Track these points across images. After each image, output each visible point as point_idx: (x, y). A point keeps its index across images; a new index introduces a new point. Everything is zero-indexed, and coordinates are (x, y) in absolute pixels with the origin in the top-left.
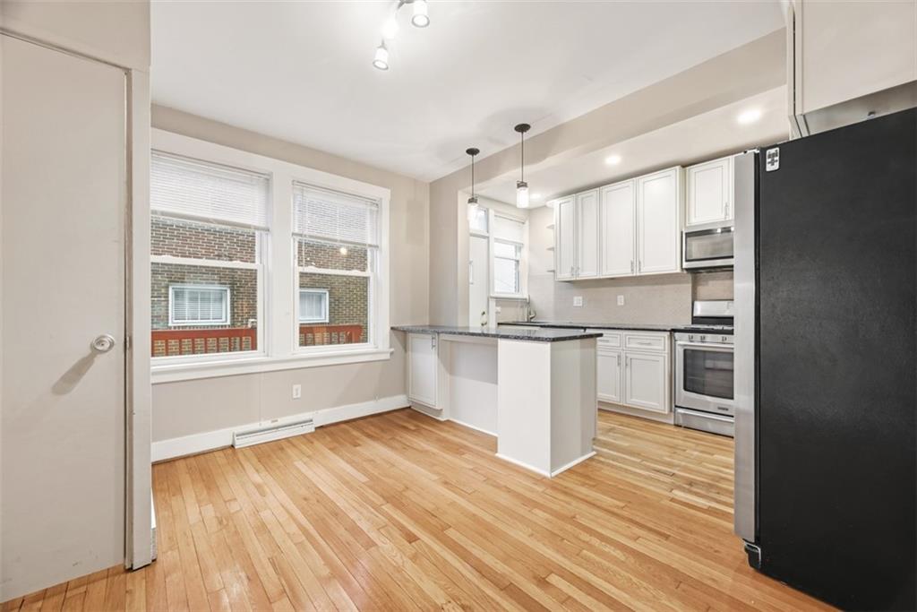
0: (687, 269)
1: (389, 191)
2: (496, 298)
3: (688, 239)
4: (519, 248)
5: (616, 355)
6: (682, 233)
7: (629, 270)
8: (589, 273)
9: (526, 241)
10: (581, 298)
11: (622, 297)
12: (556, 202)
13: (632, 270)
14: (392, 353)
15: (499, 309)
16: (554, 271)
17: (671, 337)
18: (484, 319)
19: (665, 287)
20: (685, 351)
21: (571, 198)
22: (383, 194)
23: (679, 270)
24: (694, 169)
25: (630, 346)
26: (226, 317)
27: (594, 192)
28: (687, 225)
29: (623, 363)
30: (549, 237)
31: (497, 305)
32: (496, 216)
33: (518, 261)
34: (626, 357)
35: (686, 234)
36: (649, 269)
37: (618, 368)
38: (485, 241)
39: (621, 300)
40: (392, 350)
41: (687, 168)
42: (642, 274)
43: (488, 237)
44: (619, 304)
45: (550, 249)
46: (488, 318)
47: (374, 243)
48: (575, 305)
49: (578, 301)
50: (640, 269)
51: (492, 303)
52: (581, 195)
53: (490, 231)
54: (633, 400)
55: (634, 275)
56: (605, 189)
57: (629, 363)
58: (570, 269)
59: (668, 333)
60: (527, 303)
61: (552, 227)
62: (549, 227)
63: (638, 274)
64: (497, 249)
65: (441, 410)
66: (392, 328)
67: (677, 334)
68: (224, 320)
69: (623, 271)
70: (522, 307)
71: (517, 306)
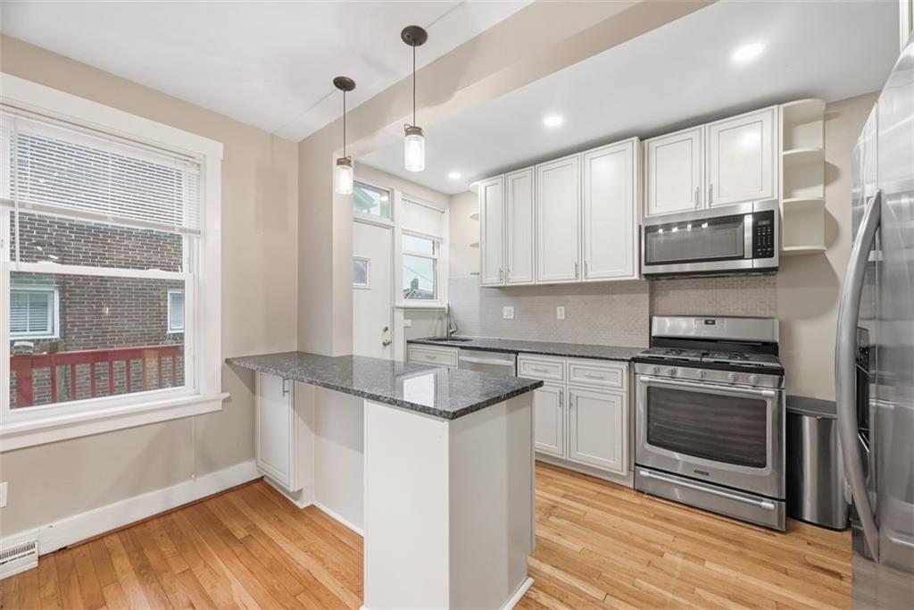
0: (646, 275)
1: (221, 146)
2: (404, 308)
3: (648, 235)
4: (436, 244)
5: (557, 390)
6: (640, 227)
7: (574, 277)
8: (521, 277)
9: (446, 235)
10: (512, 308)
11: (563, 308)
12: (481, 185)
13: (577, 275)
14: (225, 401)
15: (409, 322)
16: (478, 274)
17: (630, 369)
18: (387, 337)
19: (615, 297)
20: (648, 388)
21: (498, 180)
22: (211, 150)
23: (636, 277)
24: (653, 143)
25: (576, 379)
26: (53, 328)
27: (528, 172)
28: (646, 216)
29: (566, 402)
30: (473, 231)
31: (405, 318)
32: (403, 199)
33: (435, 260)
34: (571, 394)
35: (646, 228)
36: (597, 274)
37: (560, 409)
38: (389, 232)
39: (561, 313)
40: (227, 395)
41: (646, 141)
42: (589, 280)
43: (393, 227)
44: (559, 317)
45: (472, 245)
46: (392, 335)
47: (194, 227)
48: (505, 317)
49: (508, 312)
50: (586, 274)
51: (399, 315)
52: (511, 176)
53: (396, 218)
54: (579, 453)
55: (579, 281)
56: (542, 167)
57: (574, 404)
58: (498, 272)
59: (627, 364)
60: (447, 313)
61: (475, 217)
62: (472, 217)
63: (584, 280)
64: (407, 244)
65: (301, 491)
66: (227, 361)
67: (637, 366)
68: (49, 331)
69: (564, 275)
70: (440, 318)
71: (434, 318)
